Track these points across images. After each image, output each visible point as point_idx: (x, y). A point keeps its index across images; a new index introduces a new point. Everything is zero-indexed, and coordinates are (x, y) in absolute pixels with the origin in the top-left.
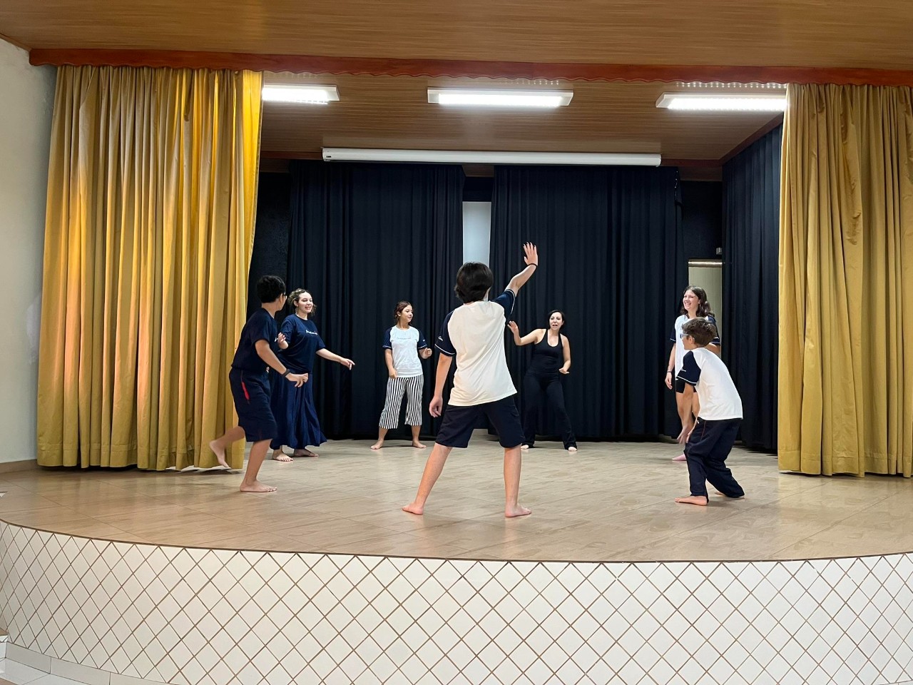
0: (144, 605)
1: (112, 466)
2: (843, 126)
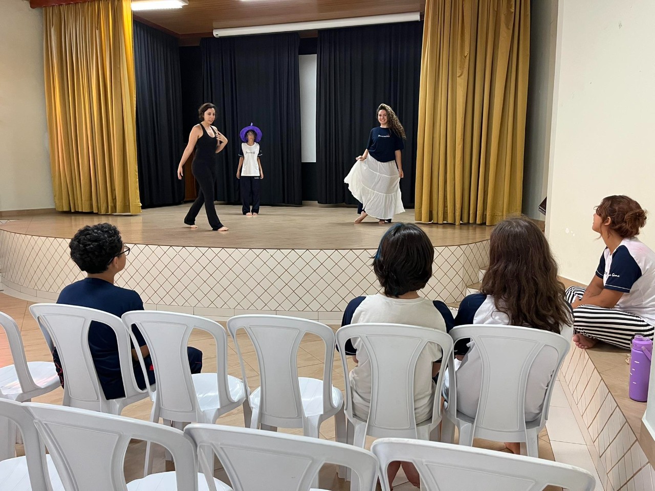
0: (45, 262)
1: (84, 211)
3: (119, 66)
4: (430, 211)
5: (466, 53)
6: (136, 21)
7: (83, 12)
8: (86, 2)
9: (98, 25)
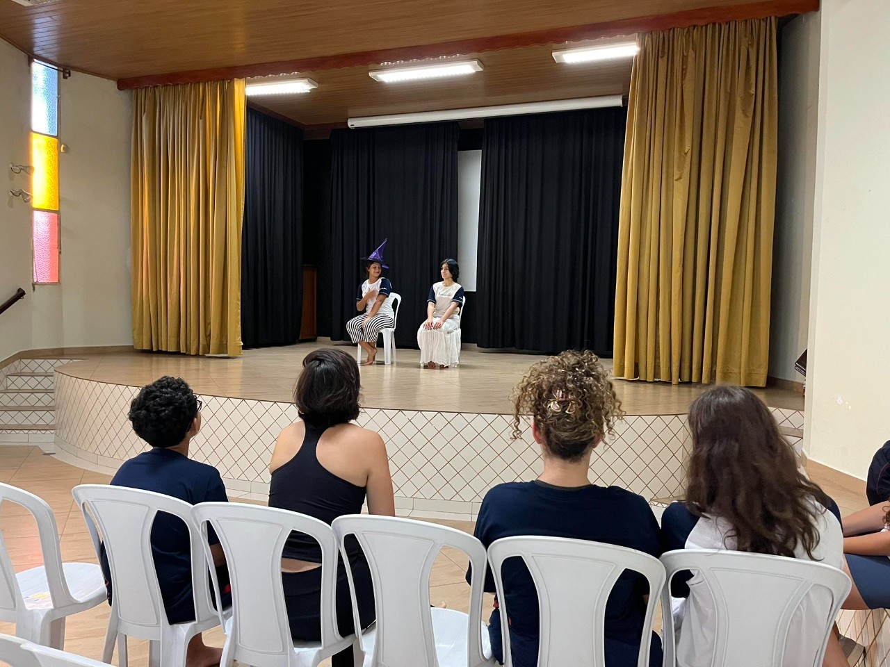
1: (169, 350)
2: (684, 67)
3: (225, 165)
4: (635, 364)
5: (687, 148)
6: (251, 109)
7: (184, 96)
8: (188, 83)
9: (201, 113)
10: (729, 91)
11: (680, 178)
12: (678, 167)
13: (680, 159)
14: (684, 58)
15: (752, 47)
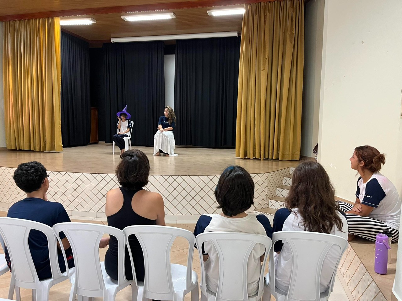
1: (25, 149)
2: (265, 20)
3: (51, 59)
4: (245, 151)
5: (267, 56)
6: (63, 32)
7: (29, 25)
8: (31, 19)
9: (38, 33)
10: (284, 31)
11: (264, 69)
12: (263, 65)
13: (263, 61)
14: (265, 16)
15: (294, 12)
